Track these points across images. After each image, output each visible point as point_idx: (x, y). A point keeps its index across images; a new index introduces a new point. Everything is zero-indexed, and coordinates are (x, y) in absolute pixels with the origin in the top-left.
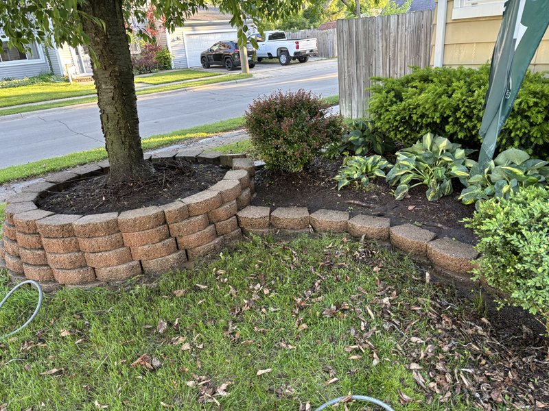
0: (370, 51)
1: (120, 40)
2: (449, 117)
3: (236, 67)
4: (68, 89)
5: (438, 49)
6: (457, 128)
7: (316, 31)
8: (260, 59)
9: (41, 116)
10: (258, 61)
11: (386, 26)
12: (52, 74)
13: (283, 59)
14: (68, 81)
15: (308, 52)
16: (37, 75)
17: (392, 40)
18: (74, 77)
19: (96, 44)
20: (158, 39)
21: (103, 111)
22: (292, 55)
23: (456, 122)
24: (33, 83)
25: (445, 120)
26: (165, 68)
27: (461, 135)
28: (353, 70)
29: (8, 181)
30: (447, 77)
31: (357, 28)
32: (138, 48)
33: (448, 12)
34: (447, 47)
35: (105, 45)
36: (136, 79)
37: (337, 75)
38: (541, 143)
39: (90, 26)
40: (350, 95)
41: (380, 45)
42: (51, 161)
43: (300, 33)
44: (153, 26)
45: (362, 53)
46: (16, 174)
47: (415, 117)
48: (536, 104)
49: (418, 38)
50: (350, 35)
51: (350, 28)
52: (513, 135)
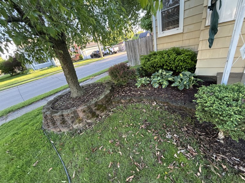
0: (135, 49)
1: (68, 55)
2: (164, 64)
3: (100, 57)
4: (58, 69)
5: (155, 46)
6: (167, 67)
7: (117, 45)
8: (105, 54)
9: (52, 77)
10: (105, 55)
11: (138, 41)
12: (53, 65)
13: (111, 53)
14: (57, 66)
15: (117, 51)
16: (49, 66)
17: (140, 45)
18: (59, 65)
19: (61, 58)
20: (79, 52)
21: (66, 77)
22: (113, 52)
23: (167, 65)
24: (48, 68)
25: (163, 65)
26: (82, 59)
27: (169, 68)
28: (131, 54)
29: (44, 98)
30: (161, 53)
31: (130, 43)
32: (74, 55)
33: (157, 36)
34: (158, 45)
35: (63, 58)
36: (74, 64)
37: (127, 55)
38: (190, 68)
39: (58, 53)
40: (131, 60)
41: (137, 46)
42: (56, 90)
43: (114, 46)
44: (77, 50)
45: (133, 49)
46: (47, 95)
47: (155, 65)
48: (188, 58)
49: (147, 44)
50: (129, 45)
51: (128, 43)
52: (182, 67)
